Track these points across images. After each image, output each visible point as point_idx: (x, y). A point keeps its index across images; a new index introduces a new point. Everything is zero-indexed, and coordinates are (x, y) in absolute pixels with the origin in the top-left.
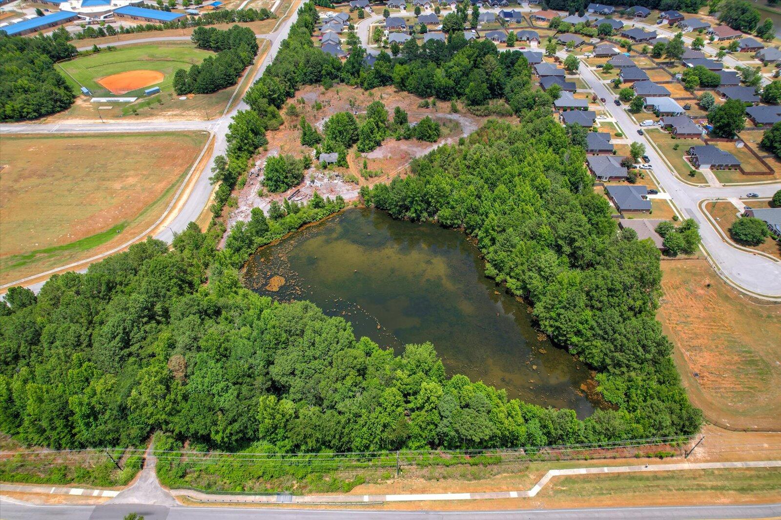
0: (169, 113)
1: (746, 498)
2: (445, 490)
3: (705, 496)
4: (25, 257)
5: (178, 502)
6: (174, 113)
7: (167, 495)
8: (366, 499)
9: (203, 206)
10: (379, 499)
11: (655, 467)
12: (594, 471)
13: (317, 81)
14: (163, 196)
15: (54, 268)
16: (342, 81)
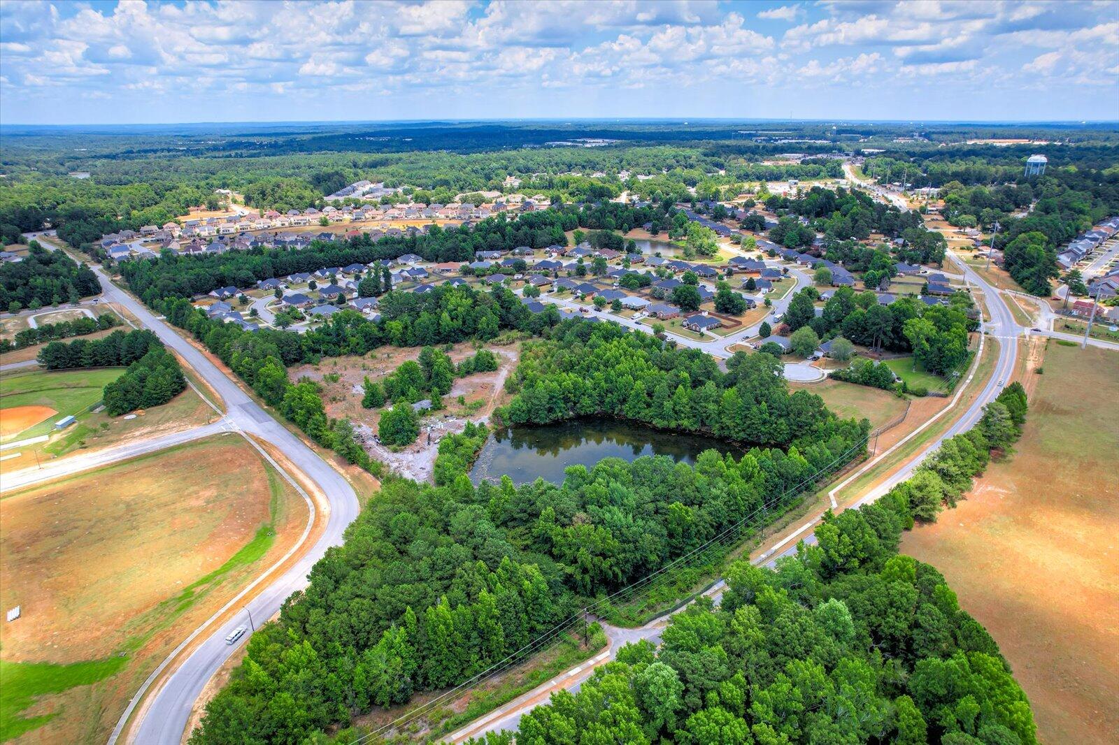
0: (137, 433)
1: (911, 457)
2: (795, 529)
3: (898, 465)
4: (180, 599)
5: (660, 628)
6: (145, 431)
7: (646, 630)
8: (763, 556)
9: (343, 480)
10: (769, 553)
11: (866, 468)
12: (846, 482)
13: (296, 361)
14: (275, 491)
15: (243, 588)
16: (326, 353)
